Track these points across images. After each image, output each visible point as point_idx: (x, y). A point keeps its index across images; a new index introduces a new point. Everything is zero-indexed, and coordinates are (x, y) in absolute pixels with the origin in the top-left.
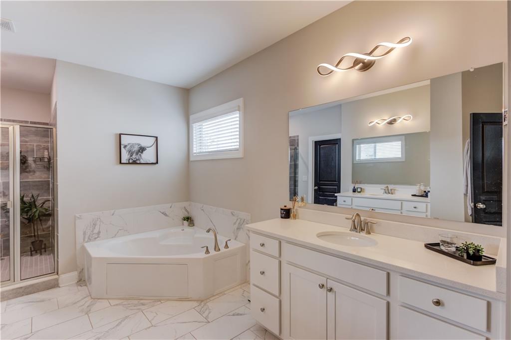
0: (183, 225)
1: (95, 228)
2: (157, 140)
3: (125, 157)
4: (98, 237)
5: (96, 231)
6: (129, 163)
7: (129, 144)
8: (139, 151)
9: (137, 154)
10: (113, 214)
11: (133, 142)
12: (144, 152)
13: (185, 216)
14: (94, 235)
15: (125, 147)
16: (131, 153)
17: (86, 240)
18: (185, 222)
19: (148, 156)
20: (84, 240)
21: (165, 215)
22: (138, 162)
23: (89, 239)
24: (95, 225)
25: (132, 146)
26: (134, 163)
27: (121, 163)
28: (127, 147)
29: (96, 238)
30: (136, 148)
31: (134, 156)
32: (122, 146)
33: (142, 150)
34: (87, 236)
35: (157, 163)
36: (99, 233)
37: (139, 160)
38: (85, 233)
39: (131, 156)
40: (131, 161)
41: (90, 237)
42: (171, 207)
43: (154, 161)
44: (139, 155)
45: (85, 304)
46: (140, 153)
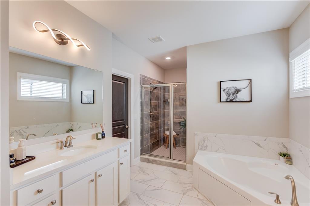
0: (279, 160)
1: (204, 143)
2: (251, 81)
3: (224, 97)
4: (206, 149)
5: (205, 145)
6: (227, 102)
7: (227, 88)
8: (235, 92)
9: (233, 94)
10: (215, 136)
11: (230, 87)
12: (239, 93)
13: (282, 152)
14: (204, 147)
15: (224, 90)
16: (228, 94)
17: (200, 148)
18: (282, 158)
19: (243, 95)
20: (198, 148)
21: (259, 145)
22: (234, 100)
23: (201, 148)
24: (204, 140)
25: (230, 89)
26: (231, 101)
27: (221, 102)
28: (226, 91)
29: (205, 149)
30: (233, 90)
31: (231, 96)
32: (222, 90)
33: (237, 91)
34: (200, 146)
35: (251, 101)
36: (207, 146)
37: (235, 99)
38: (199, 144)
39: (229, 96)
40: (228, 100)
41: (202, 148)
42: (265, 140)
43: (249, 100)
44: (235, 95)
45: (188, 187)
46: (236, 94)
